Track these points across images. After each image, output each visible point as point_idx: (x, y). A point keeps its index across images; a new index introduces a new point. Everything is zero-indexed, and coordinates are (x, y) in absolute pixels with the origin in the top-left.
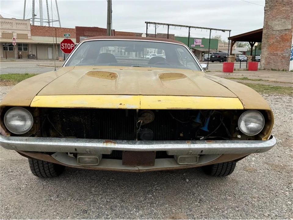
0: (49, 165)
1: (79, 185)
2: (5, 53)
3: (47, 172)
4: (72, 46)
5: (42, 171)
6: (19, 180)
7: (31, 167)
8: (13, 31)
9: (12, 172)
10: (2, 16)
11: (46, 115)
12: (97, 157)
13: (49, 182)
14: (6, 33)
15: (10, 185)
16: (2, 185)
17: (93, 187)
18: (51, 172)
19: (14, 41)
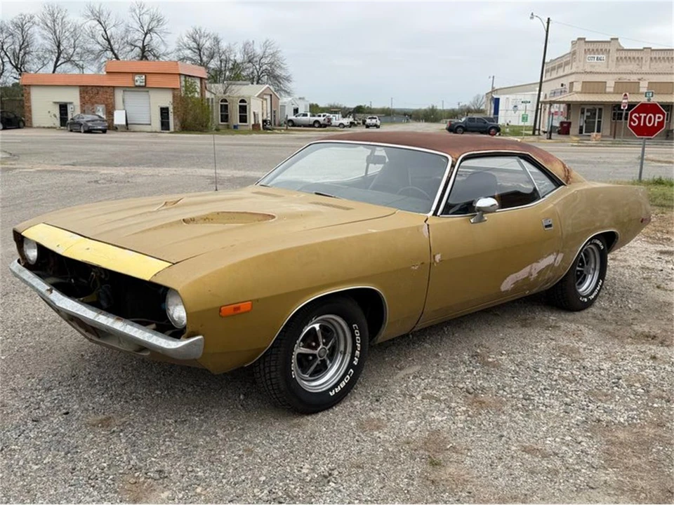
2: (613, 125)
4: (657, 120)
8: (640, 76)
10: (621, 44)
14: (625, 81)
19: (624, 101)
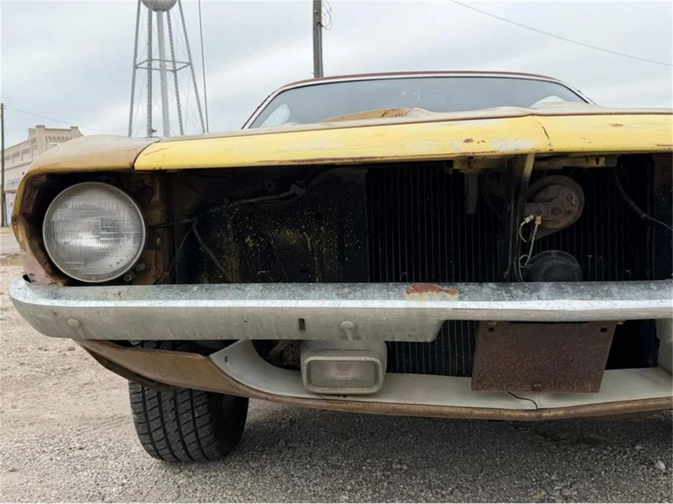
0: (196, 415)
1: (294, 485)
3: (190, 439)
5: (174, 437)
6: (101, 471)
7: (138, 424)
9: (81, 449)
11: (188, 220)
12: (377, 361)
13: (195, 475)
15: (72, 488)
16: (48, 487)
17: (343, 490)
18: (203, 443)
